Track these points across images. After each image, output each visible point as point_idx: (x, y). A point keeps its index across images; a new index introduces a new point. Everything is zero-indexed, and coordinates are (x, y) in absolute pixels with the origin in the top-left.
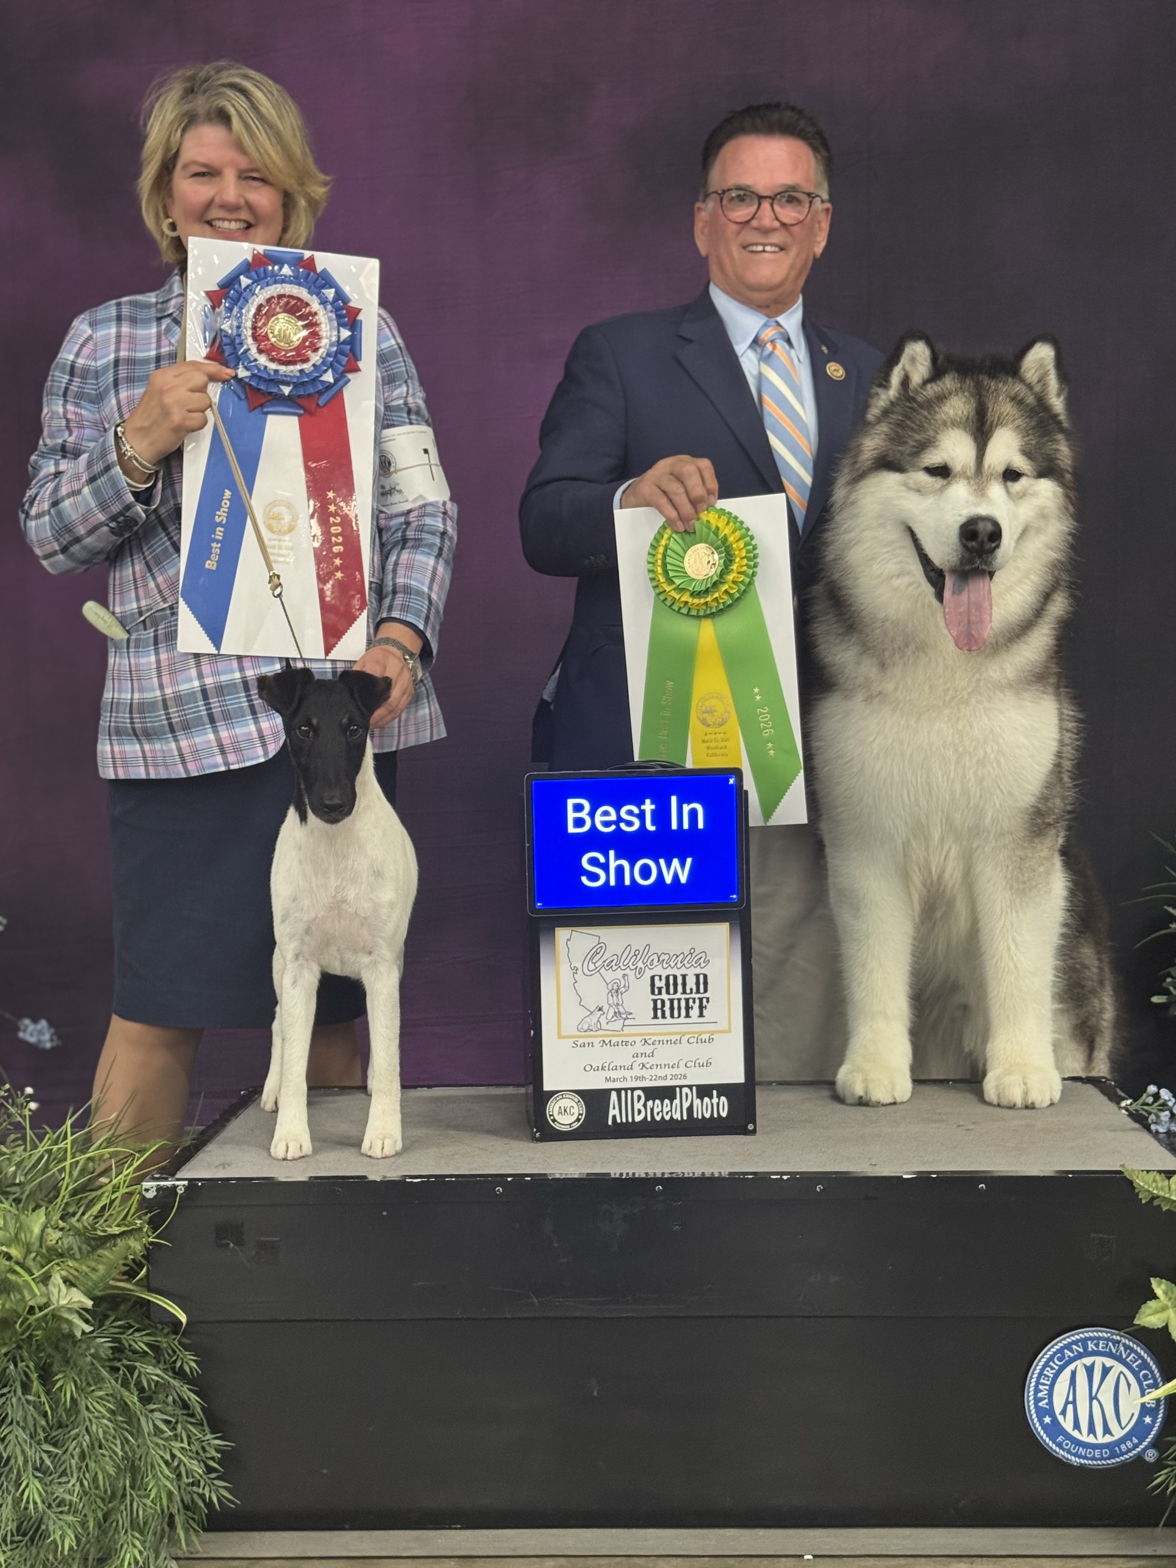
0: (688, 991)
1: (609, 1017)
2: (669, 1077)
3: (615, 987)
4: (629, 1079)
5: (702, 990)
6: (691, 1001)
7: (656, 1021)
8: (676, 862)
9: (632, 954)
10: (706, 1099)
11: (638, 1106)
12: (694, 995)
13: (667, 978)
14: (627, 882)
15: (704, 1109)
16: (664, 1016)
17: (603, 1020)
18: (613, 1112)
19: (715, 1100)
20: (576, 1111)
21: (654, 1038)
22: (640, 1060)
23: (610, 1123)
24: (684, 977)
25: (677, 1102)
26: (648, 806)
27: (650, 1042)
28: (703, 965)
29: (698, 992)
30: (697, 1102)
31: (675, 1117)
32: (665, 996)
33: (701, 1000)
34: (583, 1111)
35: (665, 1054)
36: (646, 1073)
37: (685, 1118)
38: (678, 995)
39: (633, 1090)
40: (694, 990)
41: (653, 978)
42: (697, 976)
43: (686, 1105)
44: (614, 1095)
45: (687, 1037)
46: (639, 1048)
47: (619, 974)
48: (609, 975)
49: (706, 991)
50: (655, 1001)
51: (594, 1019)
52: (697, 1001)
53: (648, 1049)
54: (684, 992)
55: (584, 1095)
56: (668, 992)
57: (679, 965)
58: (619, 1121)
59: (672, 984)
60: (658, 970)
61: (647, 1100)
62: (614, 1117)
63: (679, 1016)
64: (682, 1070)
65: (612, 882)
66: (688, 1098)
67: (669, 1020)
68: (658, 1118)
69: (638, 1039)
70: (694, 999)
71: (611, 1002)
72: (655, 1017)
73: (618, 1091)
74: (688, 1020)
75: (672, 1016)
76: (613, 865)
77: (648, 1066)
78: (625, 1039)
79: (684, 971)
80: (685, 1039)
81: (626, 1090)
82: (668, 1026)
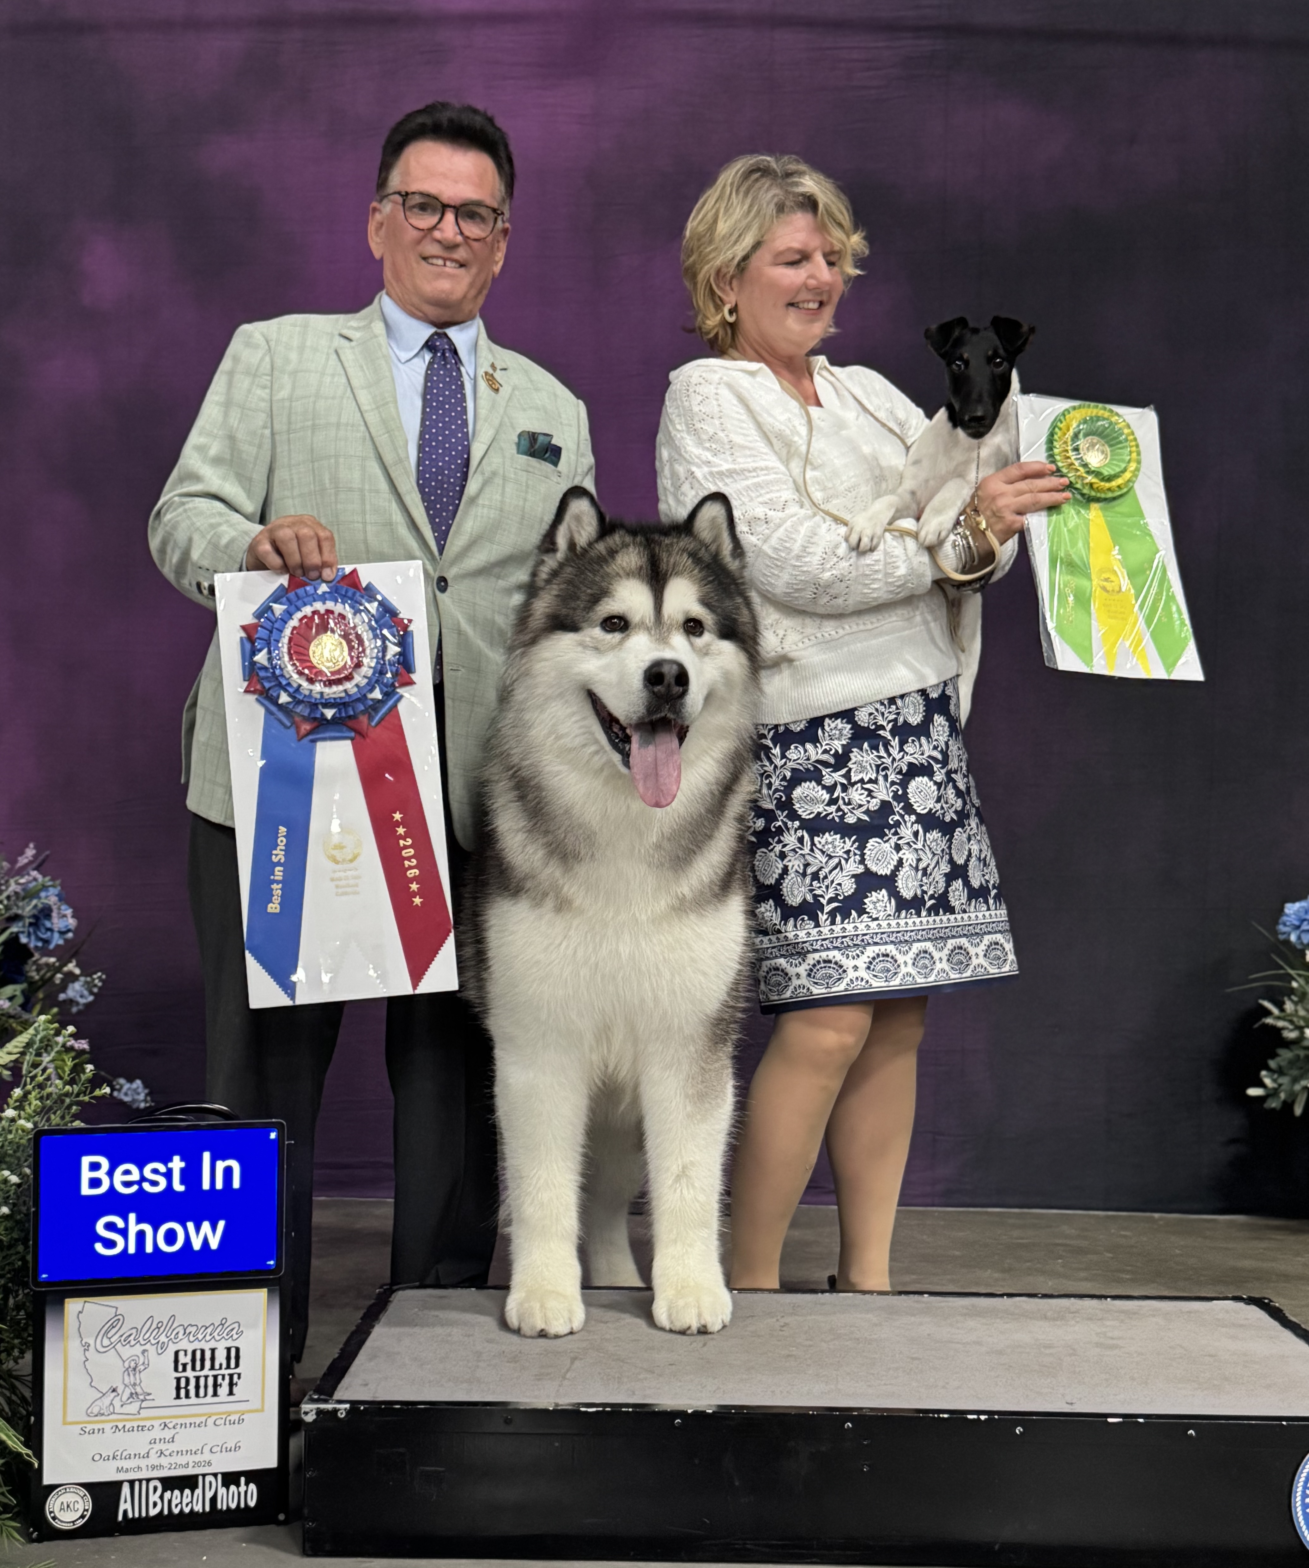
0: (217, 1366)
1: (125, 1398)
2: (191, 1465)
3: (133, 1365)
4: (144, 1468)
5: (233, 1364)
6: (220, 1378)
7: (178, 1402)
8: (206, 1226)
9: (154, 1326)
10: (233, 1488)
11: (154, 1498)
12: (223, 1372)
13: (194, 1352)
14: (149, 1249)
15: (228, 1498)
16: (187, 1396)
17: (117, 1403)
18: (124, 1506)
19: (243, 1488)
20: (80, 1507)
21: (175, 1421)
22: (158, 1447)
23: (120, 1518)
24: (213, 1351)
25: (199, 1491)
26: (177, 1164)
27: (171, 1425)
28: (235, 1337)
29: (228, 1367)
30: (222, 1491)
31: (196, 1509)
32: (190, 1373)
33: (231, 1376)
34: (89, 1506)
35: (187, 1439)
36: (164, 1461)
37: (207, 1509)
38: (206, 1372)
39: (148, 1480)
40: (224, 1366)
41: (177, 1353)
42: (229, 1350)
43: (209, 1495)
44: (126, 1487)
45: (214, 1418)
46: (157, 1433)
47: (138, 1349)
48: (127, 1352)
49: (237, 1365)
50: (178, 1380)
51: (107, 1401)
52: (227, 1378)
53: (168, 1434)
54: (212, 1368)
55: (90, 1487)
56: (194, 1368)
57: (208, 1338)
58: (130, 1515)
59: (198, 1359)
60: (184, 1344)
61: (164, 1491)
62: (125, 1512)
63: (206, 1395)
64: (207, 1456)
65: (132, 1250)
66: (213, 1487)
67: (193, 1400)
68: (176, 1511)
69: (156, 1423)
70: (223, 1376)
71: (127, 1381)
72: (178, 1397)
73: (132, 1483)
74: (216, 1399)
75: (197, 1395)
76: (134, 1228)
77: (167, 1453)
78: (142, 1423)
79: (212, 1344)
80: (210, 1421)
81: (140, 1481)
82: (193, 1406)
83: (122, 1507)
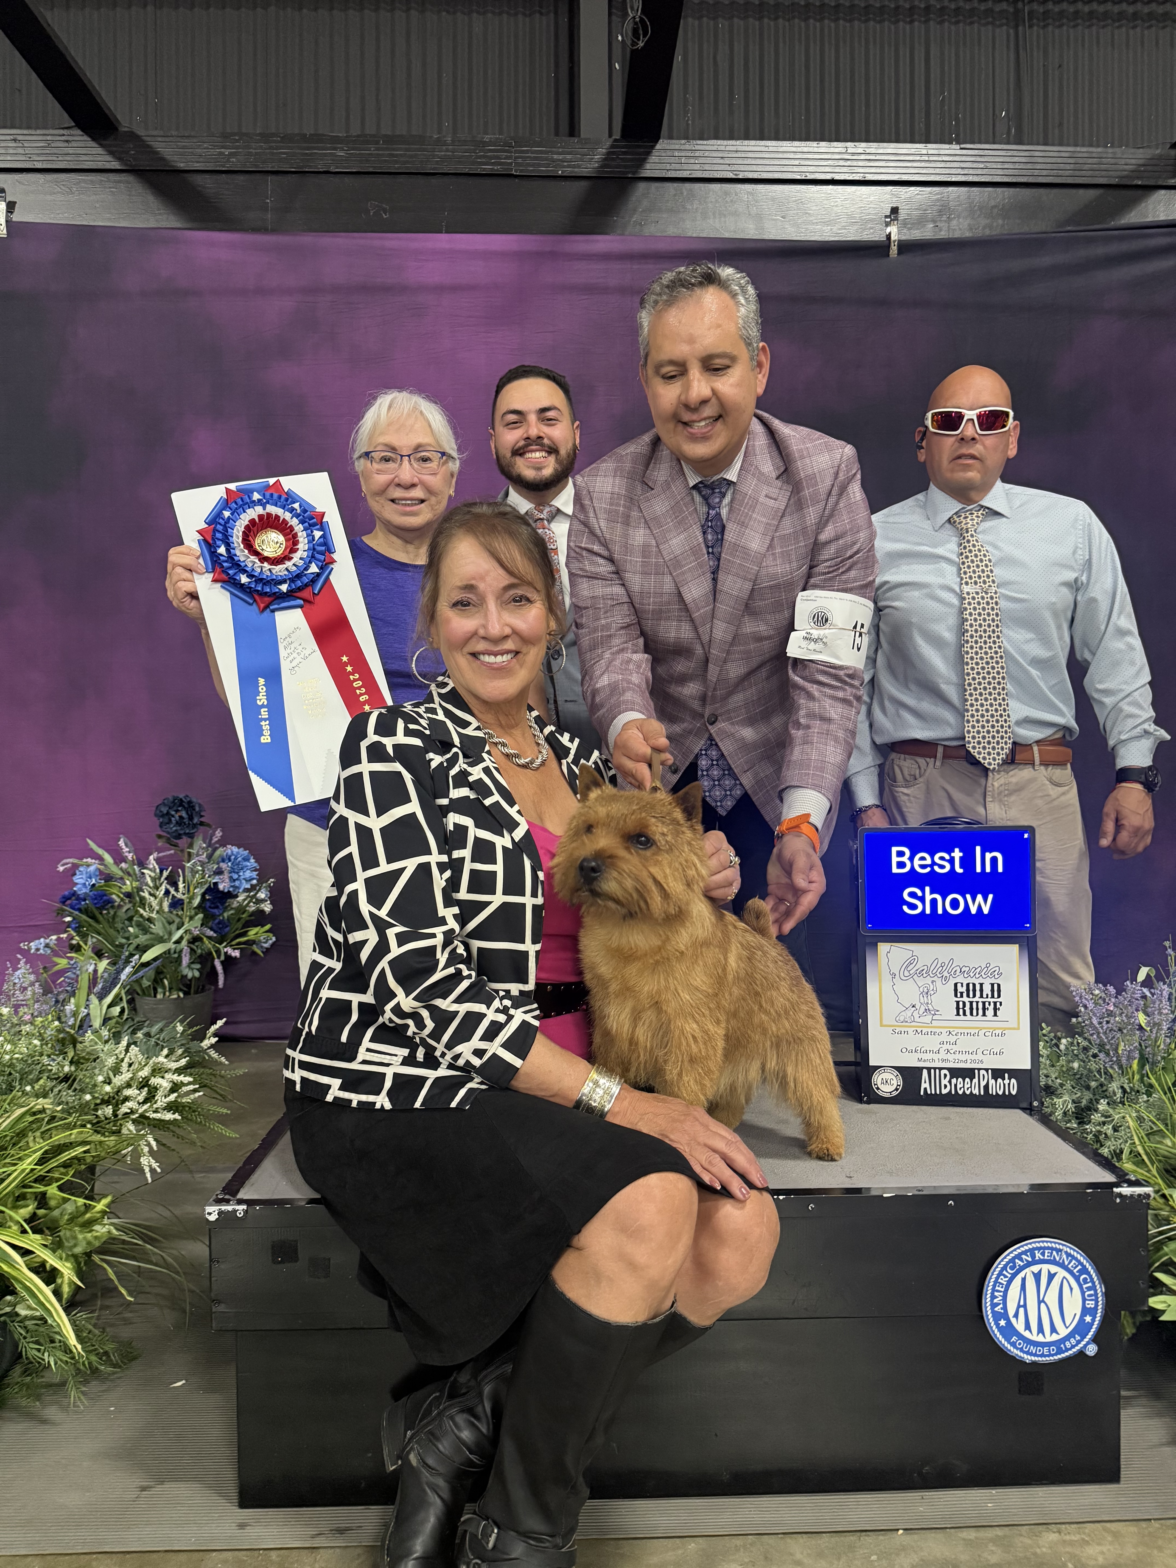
0: (985, 996)
1: (921, 1013)
2: (969, 1061)
3: (926, 990)
4: (937, 1061)
5: (996, 995)
6: (987, 1004)
7: (958, 1018)
8: (979, 897)
9: (939, 965)
10: (1000, 1080)
11: (945, 1082)
12: (989, 1000)
13: (968, 985)
14: (940, 911)
15: (997, 1087)
16: (964, 1014)
17: (916, 1014)
18: (925, 1085)
19: (1007, 1081)
20: (895, 1082)
21: (957, 1031)
22: (945, 1047)
23: (922, 1093)
24: (981, 985)
25: (976, 1080)
26: (957, 854)
27: (954, 1033)
28: (997, 976)
29: (993, 997)
30: (992, 1082)
31: (974, 1092)
32: (965, 999)
33: (995, 1003)
34: (901, 1083)
35: (965, 1043)
36: (950, 1057)
37: (982, 1093)
38: (977, 999)
39: (940, 1069)
40: (990, 996)
41: (956, 985)
42: (992, 985)
43: (983, 1084)
44: (925, 1072)
45: (984, 1031)
46: (945, 1037)
47: (929, 980)
48: (921, 981)
49: (999, 996)
50: (958, 1002)
51: (909, 1013)
52: (992, 1004)
53: (952, 1039)
54: (981, 996)
55: (902, 1071)
56: (968, 996)
57: (977, 976)
58: (929, 1092)
59: (971, 989)
60: (960, 979)
61: (951, 1078)
62: (925, 1089)
63: (977, 1014)
64: (980, 1056)
65: (928, 911)
66: (985, 1078)
67: (969, 1017)
68: (960, 1092)
69: (944, 1031)
70: (990, 1003)
71: (922, 1001)
72: (958, 1014)
73: (929, 1069)
74: (984, 1018)
75: (972, 1014)
76: (928, 897)
77: (952, 1052)
78: (933, 1030)
79: (981, 980)
80: (982, 1033)
81: (935, 1069)
82: (968, 1022)
83: (923, 1086)
